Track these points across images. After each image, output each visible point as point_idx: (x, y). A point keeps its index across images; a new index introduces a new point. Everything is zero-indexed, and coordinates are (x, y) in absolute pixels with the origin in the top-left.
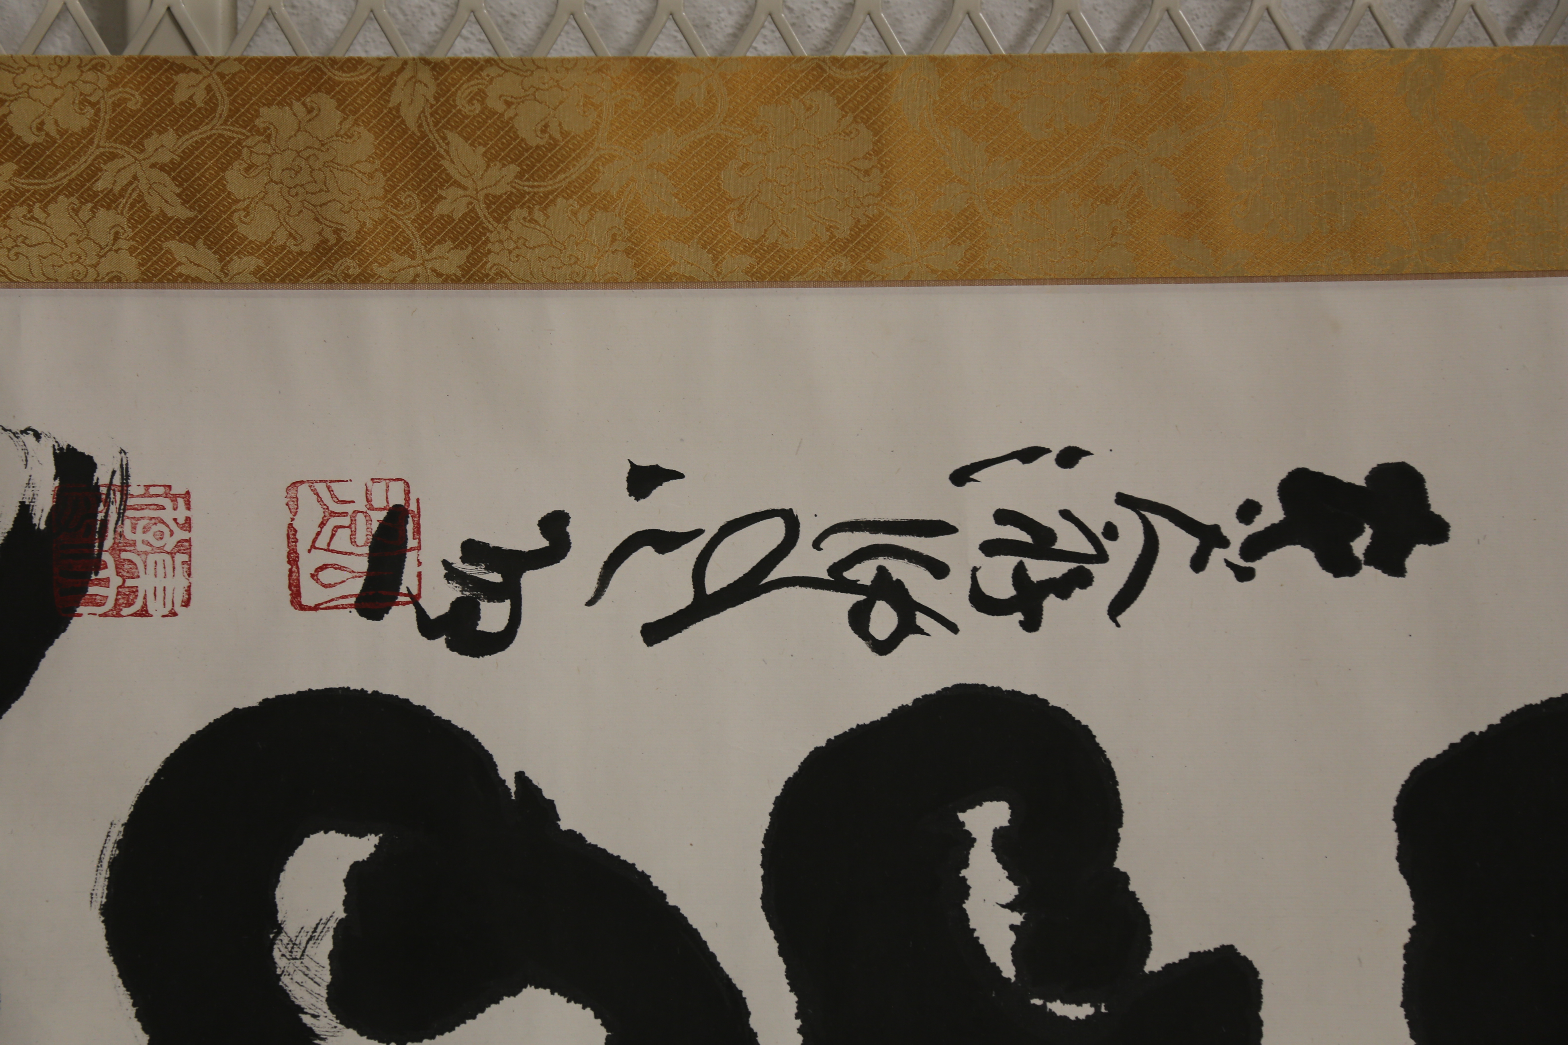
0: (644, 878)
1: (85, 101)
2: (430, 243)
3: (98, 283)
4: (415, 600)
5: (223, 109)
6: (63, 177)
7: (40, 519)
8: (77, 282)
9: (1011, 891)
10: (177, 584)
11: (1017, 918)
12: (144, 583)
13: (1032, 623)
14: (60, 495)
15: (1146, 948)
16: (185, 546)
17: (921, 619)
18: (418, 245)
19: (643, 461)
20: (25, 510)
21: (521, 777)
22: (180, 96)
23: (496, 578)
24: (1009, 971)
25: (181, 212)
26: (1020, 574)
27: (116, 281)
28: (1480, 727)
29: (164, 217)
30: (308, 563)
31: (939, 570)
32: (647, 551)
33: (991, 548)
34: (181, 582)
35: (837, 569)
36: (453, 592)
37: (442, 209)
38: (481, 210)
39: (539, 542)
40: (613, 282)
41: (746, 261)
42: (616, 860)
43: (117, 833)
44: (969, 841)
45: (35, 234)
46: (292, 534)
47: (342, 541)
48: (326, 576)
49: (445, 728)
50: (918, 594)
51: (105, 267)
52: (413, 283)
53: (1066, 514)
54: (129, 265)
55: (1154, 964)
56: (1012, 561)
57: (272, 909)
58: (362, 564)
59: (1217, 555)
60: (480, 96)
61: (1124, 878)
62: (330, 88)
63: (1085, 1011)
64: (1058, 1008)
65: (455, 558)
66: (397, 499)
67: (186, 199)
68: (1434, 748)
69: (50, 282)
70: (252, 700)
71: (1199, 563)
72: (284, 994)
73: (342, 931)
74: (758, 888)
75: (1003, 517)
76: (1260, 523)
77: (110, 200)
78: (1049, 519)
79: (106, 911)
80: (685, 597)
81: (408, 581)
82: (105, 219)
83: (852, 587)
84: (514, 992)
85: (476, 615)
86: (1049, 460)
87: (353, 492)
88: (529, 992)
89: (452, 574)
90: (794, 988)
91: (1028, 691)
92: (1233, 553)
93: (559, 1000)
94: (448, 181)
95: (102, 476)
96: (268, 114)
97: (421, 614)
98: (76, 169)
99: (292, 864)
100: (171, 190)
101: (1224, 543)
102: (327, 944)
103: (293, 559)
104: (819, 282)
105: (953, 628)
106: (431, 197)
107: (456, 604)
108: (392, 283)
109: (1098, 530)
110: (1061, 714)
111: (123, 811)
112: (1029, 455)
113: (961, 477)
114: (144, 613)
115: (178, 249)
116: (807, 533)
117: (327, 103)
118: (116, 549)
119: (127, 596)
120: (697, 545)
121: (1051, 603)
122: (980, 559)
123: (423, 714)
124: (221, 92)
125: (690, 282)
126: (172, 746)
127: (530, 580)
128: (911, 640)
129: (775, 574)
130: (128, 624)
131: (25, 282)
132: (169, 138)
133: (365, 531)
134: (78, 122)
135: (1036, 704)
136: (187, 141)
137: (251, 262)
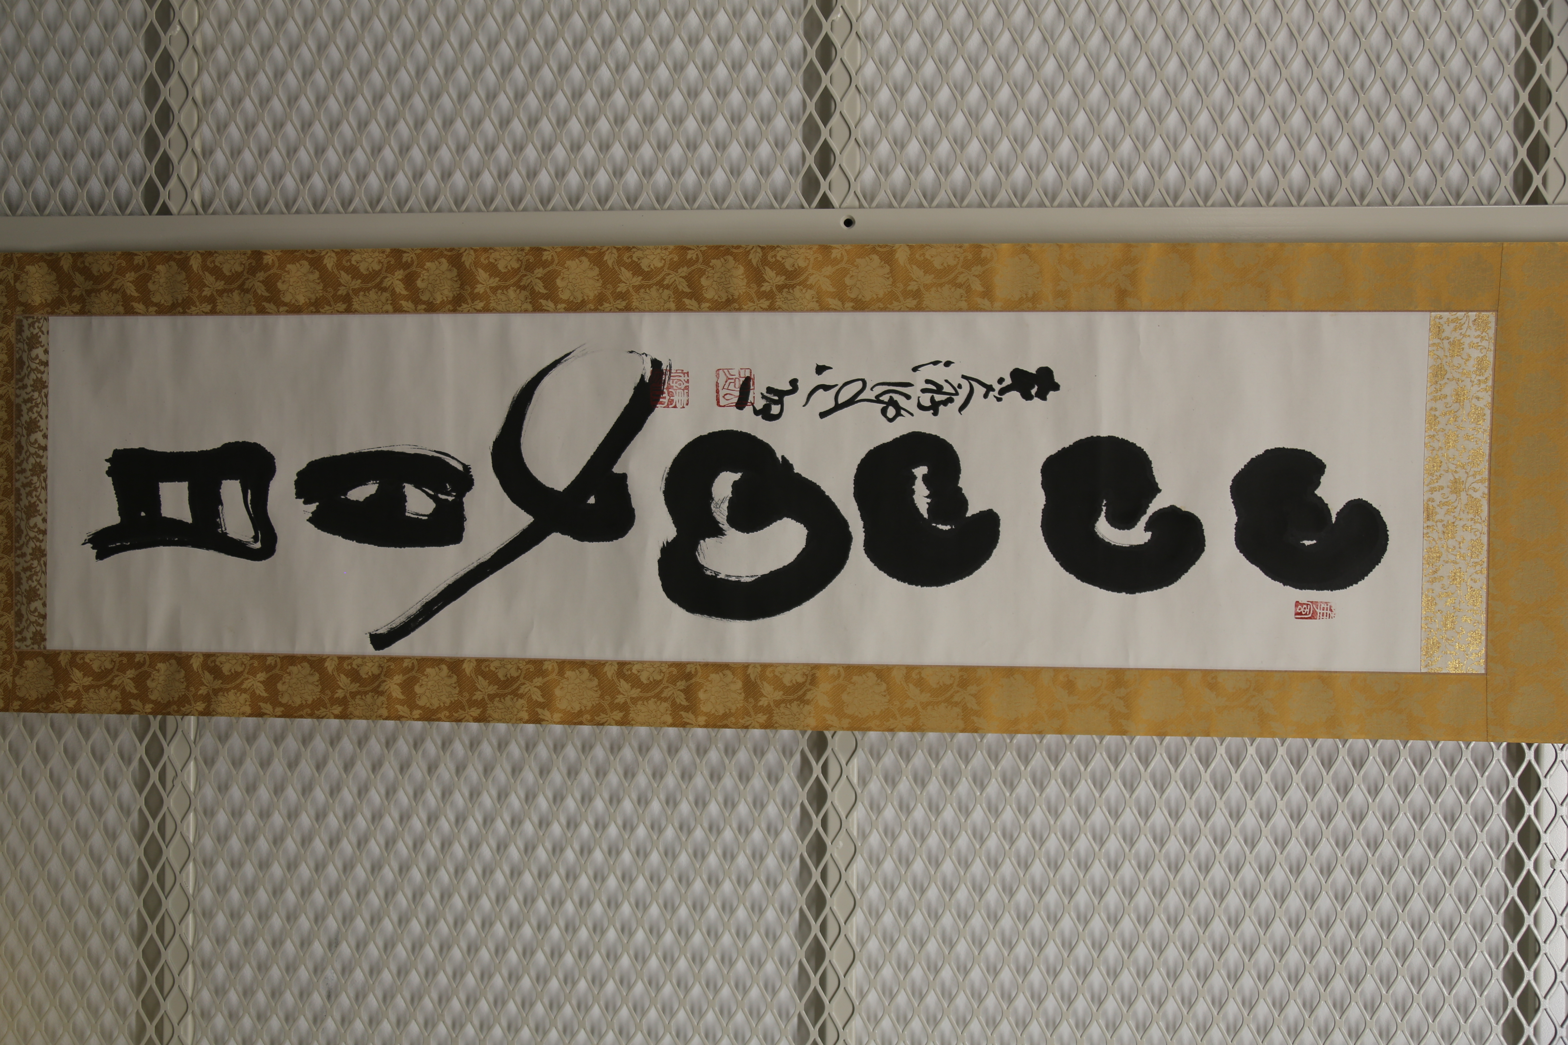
0: (819, 487)
1: (662, 259)
2: (759, 299)
3: (664, 311)
4: (753, 404)
5: (701, 260)
6: (655, 281)
7: (647, 380)
8: (658, 311)
9: (927, 492)
10: (685, 399)
11: (929, 500)
12: (676, 398)
13: (935, 413)
14: (652, 372)
15: (966, 509)
16: (687, 388)
17: (903, 412)
18: (755, 299)
19: (820, 364)
20: (643, 377)
21: (783, 457)
22: (689, 257)
23: (776, 398)
24: (926, 516)
25: (688, 290)
26: (932, 399)
27: (669, 310)
28: (1067, 446)
29: (683, 292)
30: (722, 393)
31: (908, 397)
32: (821, 391)
33: (924, 391)
34: (686, 398)
35: (878, 397)
36: (764, 402)
37: (763, 289)
38: (774, 289)
39: (789, 387)
40: (812, 310)
41: (852, 304)
42: (811, 482)
43: (667, 470)
44: (915, 478)
45: (647, 297)
46: (717, 384)
47: (732, 387)
48: (727, 397)
49: (761, 442)
50: (901, 405)
51: (666, 306)
52: (754, 311)
53: (946, 381)
54: (672, 305)
55: (969, 514)
56: (930, 395)
57: (711, 494)
58: (737, 394)
59: (991, 394)
60: (775, 256)
61: (961, 489)
62: (731, 254)
63: (948, 527)
64: (940, 527)
65: (764, 392)
66: (748, 374)
67: (689, 286)
68: (1053, 452)
69: (651, 311)
70: (705, 433)
71: (986, 396)
72: (714, 518)
73: (731, 501)
74: (852, 490)
75: (928, 381)
76: (1004, 384)
77: (668, 287)
78: (941, 382)
79: (664, 492)
80: (832, 405)
81: (751, 399)
82: (667, 292)
83: (882, 402)
84: (781, 519)
85: (770, 409)
86: (942, 365)
87: (735, 372)
88: (785, 519)
89: (763, 397)
90: (863, 519)
91: (934, 433)
92: (996, 393)
93: (794, 522)
94: (765, 281)
95: (664, 367)
96: (714, 262)
97: (754, 409)
98: (659, 278)
99: (717, 481)
100: (685, 284)
101: (993, 390)
102: (726, 504)
103: (717, 392)
104: (874, 310)
105: (912, 414)
106: (760, 285)
107: (765, 406)
108: (748, 310)
109: (956, 386)
110: (944, 441)
111: (669, 464)
112: (936, 363)
113: (915, 369)
114: (675, 407)
115: (687, 301)
116: (869, 385)
117: (730, 258)
118: (668, 388)
119: (671, 402)
120: (836, 389)
121: (941, 408)
122: (920, 394)
123: (754, 438)
124: (700, 255)
125: (835, 310)
126: (683, 446)
127: (787, 399)
128: (899, 418)
129: (859, 398)
130: (671, 410)
131: (644, 311)
132: (685, 269)
133: (739, 383)
134: (659, 265)
135: (936, 438)
136: (690, 270)
137: (708, 305)
